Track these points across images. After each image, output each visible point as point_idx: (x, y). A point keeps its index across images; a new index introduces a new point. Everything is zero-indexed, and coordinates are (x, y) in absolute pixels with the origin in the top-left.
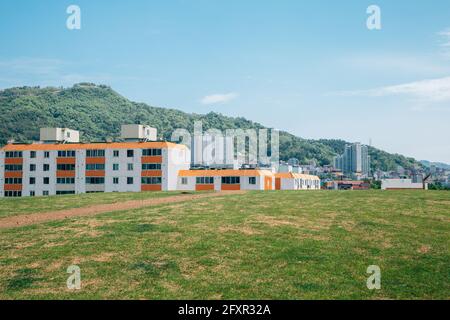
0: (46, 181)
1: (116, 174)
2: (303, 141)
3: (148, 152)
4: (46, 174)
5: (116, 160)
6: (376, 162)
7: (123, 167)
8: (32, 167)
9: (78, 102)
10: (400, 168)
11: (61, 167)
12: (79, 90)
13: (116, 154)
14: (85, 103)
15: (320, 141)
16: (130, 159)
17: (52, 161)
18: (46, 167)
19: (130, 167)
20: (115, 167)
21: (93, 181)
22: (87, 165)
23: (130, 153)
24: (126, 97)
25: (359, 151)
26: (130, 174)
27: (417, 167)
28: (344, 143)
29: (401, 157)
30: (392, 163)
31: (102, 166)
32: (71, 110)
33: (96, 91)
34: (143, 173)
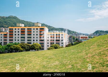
0: (18, 35)
2: (56, 28)
3: (41, 29)
4: (18, 33)
5: (34, 30)
7: (35, 32)
8: (15, 32)
9: (10, 20)
11: (22, 32)
12: (10, 17)
13: (34, 29)
14: (11, 20)
15: (59, 28)
17: (20, 31)
18: (18, 32)
19: (37, 32)
20: (34, 32)
21: (29, 35)
22: (28, 32)
23: (37, 29)
24: (20, 19)
25: (66, 30)
26: (37, 33)
28: (63, 29)
31: (31, 32)
32: (8, 21)
33: (14, 17)
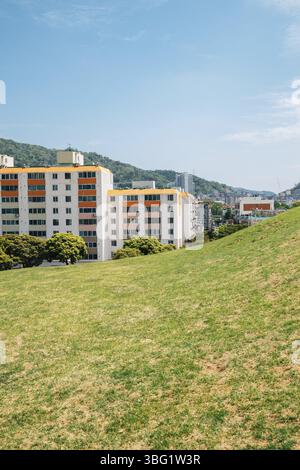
1: (55, 193)
3: (83, 175)
5: (55, 182)
6: (198, 188)
7: (62, 188)
10: (216, 192)
11: (5, 188)
13: (55, 176)
15: (156, 172)
16: (67, 181)
19: (68, 188)
20: (55, 188)
21: (34, 200)
22: (29, 186)
23: (68, 176)
25: (186, 178)
26: (68, 193)
27: (228, 191)
28: (174, 173)
29: (217, 184)
30: (210, 187)
31: (42, 187)
34: (79, 193)
